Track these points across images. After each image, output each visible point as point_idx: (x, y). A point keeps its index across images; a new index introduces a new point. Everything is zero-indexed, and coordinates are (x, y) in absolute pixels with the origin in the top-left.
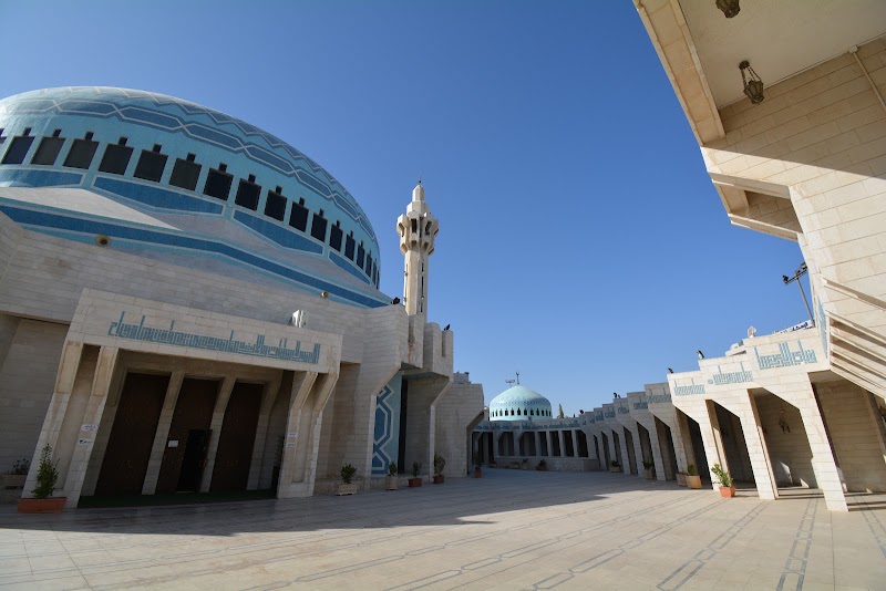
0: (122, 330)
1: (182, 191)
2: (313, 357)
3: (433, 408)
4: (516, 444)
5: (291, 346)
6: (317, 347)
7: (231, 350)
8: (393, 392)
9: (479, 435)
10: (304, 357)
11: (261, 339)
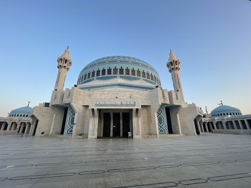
0: (97, 105)
1: (110, 75)
2: (134, 105)
3: (178, 115)
4: (224, 126)
5: (128, 103)
6: (135, 102)
7: (116, 106)
8: (163, 112)
9: (207, 123)
10: (132, 105)
11: (122, 103)
